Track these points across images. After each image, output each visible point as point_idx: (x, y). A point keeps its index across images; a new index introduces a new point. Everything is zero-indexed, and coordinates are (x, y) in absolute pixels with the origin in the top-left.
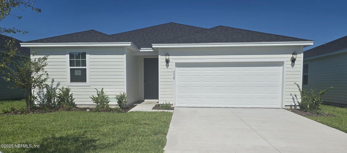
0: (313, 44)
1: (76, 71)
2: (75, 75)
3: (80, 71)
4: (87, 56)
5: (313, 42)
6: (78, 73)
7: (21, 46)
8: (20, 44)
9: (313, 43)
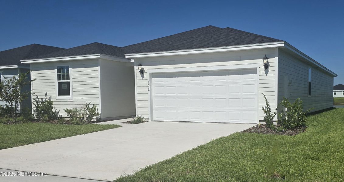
0: (284, 46)
1: (63, 85)
2: (63, 88)
3: (66, 84)
4: (70, 69)
5: (284, 42)
6: (64, 87)
7: (22, 63)
8: (21, 61)
9: (283, 44)
